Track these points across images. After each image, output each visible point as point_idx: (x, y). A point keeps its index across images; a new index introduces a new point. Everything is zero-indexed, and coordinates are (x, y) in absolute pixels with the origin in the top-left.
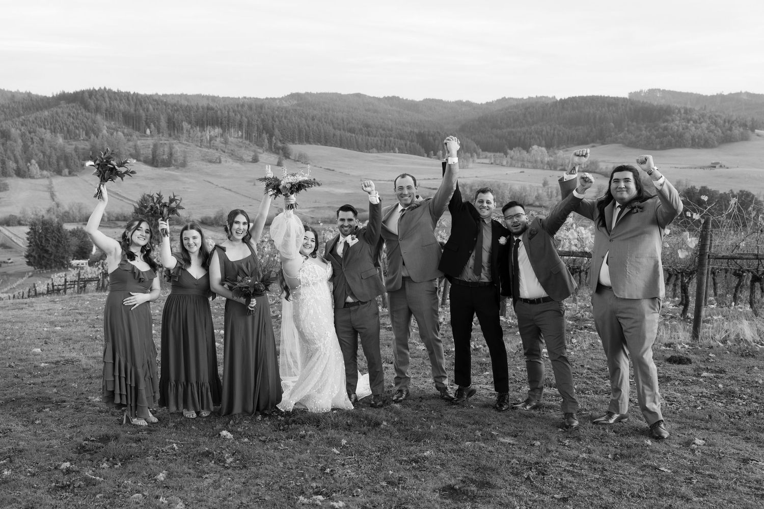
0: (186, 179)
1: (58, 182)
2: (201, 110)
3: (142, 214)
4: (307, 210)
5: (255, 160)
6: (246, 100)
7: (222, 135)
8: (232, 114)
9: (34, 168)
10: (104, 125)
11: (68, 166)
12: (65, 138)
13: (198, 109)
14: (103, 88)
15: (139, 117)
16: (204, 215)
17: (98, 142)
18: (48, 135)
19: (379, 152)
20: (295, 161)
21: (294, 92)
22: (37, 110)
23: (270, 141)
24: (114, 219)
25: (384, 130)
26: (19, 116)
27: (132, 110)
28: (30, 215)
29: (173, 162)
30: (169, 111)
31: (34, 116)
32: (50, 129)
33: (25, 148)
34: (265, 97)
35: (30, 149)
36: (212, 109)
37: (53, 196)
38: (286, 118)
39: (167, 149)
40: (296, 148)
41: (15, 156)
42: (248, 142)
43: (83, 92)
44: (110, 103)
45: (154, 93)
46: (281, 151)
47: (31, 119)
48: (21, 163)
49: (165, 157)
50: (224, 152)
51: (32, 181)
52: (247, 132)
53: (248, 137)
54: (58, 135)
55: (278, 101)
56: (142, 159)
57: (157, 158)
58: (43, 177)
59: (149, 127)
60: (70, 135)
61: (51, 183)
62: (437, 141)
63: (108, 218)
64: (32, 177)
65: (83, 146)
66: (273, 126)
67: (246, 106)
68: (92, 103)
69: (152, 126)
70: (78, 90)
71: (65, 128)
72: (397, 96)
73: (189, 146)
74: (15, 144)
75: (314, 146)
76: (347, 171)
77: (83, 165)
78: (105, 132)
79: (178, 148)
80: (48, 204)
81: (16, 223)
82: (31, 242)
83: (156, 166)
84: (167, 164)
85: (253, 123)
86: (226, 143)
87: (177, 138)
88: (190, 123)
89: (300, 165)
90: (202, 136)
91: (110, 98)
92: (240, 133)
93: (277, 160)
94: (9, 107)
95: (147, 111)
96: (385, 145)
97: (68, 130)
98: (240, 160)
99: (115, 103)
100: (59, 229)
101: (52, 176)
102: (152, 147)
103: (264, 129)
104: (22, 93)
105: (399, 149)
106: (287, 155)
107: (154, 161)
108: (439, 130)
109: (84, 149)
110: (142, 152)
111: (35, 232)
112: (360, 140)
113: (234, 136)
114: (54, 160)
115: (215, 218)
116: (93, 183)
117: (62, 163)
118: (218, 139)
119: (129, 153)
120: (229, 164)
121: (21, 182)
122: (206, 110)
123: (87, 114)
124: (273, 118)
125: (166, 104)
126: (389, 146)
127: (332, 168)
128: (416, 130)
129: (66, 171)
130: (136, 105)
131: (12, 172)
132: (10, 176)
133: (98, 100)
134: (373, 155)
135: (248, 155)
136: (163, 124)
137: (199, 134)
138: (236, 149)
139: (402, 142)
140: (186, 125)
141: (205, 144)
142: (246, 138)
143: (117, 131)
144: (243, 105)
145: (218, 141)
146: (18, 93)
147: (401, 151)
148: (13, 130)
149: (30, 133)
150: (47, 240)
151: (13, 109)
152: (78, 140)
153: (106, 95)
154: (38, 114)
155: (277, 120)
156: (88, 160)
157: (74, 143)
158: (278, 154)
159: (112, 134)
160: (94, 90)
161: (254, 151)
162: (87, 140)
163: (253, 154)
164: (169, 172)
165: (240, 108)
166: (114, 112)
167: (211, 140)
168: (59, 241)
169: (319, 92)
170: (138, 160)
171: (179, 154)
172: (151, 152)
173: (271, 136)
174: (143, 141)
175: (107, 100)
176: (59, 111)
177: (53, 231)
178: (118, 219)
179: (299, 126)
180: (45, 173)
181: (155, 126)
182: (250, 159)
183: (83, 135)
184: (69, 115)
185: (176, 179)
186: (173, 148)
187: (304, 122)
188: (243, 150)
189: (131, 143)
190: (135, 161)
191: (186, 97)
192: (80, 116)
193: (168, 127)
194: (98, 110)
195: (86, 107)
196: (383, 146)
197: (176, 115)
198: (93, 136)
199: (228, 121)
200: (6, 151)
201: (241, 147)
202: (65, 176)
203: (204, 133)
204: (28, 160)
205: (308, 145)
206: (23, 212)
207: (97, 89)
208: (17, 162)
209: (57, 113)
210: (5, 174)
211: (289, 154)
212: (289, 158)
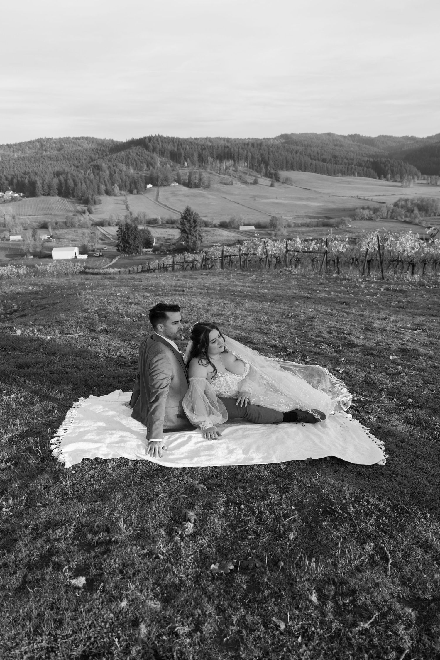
0: (210, 196)
1: (131, 198)
2: (220, 148)
3: (186, 219)
4: (291, 218)
5: (256, 182)
6: (250, 140)
7: (234, 166)
8: (241, 150)
9: (117, 190)
10: (158, 160)
11: (136, 188)
12: (134, 169)
13: (218, 147)
14: (157, 135)
15: (180, 154)
16: (222, 220)
17: (155, 171)
18: (124, 168)
19: (343, 176)
20: (283, 183)
21: (283, 133)
22: (118, 151)
23: (266, 168)
24: (165, 222)
25: (347, 159)
26: (106, 155)
27: (176, 150)
28: (115, 219)
29: (202, 184)
30: (200, 149)
31: (115, 155)
32: (126, 163)
33: (111, 175)
34: (263, 138)
35: (114, 177)
36: (228, 147)
37: (127, 208)
38: (277, 152)
39: (197, 176)
40: (283, 174)
41: (105, 181)
42: (251, 170)
43: (145, 138)
44: (162, 146)
45: (189, 137)
46: (273, 176)
47: (114, 157)
48: (108, 185)
49: (197, 181)
50: (235, 177)
51: (115, 198)
52: (251, 163)
53: (252, 167)
54: (130, 167)
55: (271, 140)
56: (182, 182)
57: (191, 182)
58: (121, 195)
59: (186, 161)
60: (137, 167)
61: (126, 198)
62: (387, 168)
63: (162, 222)
64: (115, 195)
65: (144, 175)
66: (269, 158)
67: (250, 144)
68: (150, 145)
69: (188, 160)
70: (142, 136)
71: (134, 163)
72: (358, 134)
73: (211, 173)
74: (105, 174)
75: (296, 172)
76: (319, 190)
77: (146, 187)
78: (159, 164)
79: (205, 175)
80: (125, 213)
81: (107, 224)
82: (119, 237)
83: (191, 188)
84: (197, 186)
85: (255, 156)
86: (236, 171)
87: (205, 168)
88: (213, 157)
89: (286, 185)
90: (221, 166)
91: (162, 141)
92: (246, 164)
93: (271, 182)
94: (100, 150)
95: (186, 149)
96: (348, 171)
97: (136, 163)
98: (245, 183)
99: (165, 145)
100: (136, 228)
101: (127, 194)
102: (188, 174)
103: (262, 160)
104: (108, 140)
105: (358, 173)
106: (277, 180)
107: (188, 184)
108: (389, 159)
109: (145, 176)
110: (182, 178)
111: (121, 231)
112: (330, 167)
113: (242, 166)
114: (128, 184)
115: (229, 222)
116: (152, 199)
117: (133, 185)
118: (231, 169)
119: (173, 179)
120: (238, 185)
121: (109, 198)
122: (223, 148)
123: (148, 153)
124: (269, 152)
125: (197, 144)
126: (351, 171)
127: (308, 188)
128: (371, 160)
129: (135, 191)
130: (178, 145)
131: (103, 192)
132: (102, 194)
133: (154, 143)
134: (339, 178)
135: (250, 179)
136: (196, 158)
137: (219, 165)
138: (243, 175)
139: (361, 168)
140: (210, 159)
141: (223, 172)
142: (250, 168)
143: (166, 164)
144: (248, 144)
145: (231, 170)
146: (105, 140)
147: (359, 175)
148: (104, 165)
149: (114, 166)
150: (129, 236)
151: (103, 150)
152: (142, 171)
153: (159, 139)
154: (118, 154)
155: (271, 154)
156: (148, 184)
157: (140, 173)
158: (271, 178)
159: (163, 166)
160: (152, 136)
161: (254, 176)
162: (147, 171)
163: (254, 178)
164: (199, 191)
165: (246, 146)
166: (165, 151)
167: (226, 169)
168: (135, 237)
169: (301, 133)
170: (179, 183)
171: (205, 179)
172: (187, 177)
173: (267, 165)
174: (182, 171)
175: (160, 143)
176: (131, 151)
177: (132, 230)
178: (167, 223)
179: (286, 158)
180: (123, 192)
181: (190, 160)
182: (252, 181)
183: (145, 168)
184: (137, 154)
185: (203, 196)
186: (202, 175)
187: (290, 155)
188: (247, 176)
189: (175, 173)
190: (177, 184)
191: (210, 140)
192: (143, 154)
193: (199, 160)
194: (154, 150)
195: (147, 148)
196: (346, 171)
197: (204, 152)
198: (151, 168)
199: (238, 155)
200: (100, 179)
201: (246, 173)
202: (135, 194)
203: (222, 164)
204: (113, 184)
205: (292, 172)
206: (111, 218)
207: (154, 135)
208: (106, 185)
209: (129, 153)
210: (99, 193)
211: (279, 178)
212: (279, 181)
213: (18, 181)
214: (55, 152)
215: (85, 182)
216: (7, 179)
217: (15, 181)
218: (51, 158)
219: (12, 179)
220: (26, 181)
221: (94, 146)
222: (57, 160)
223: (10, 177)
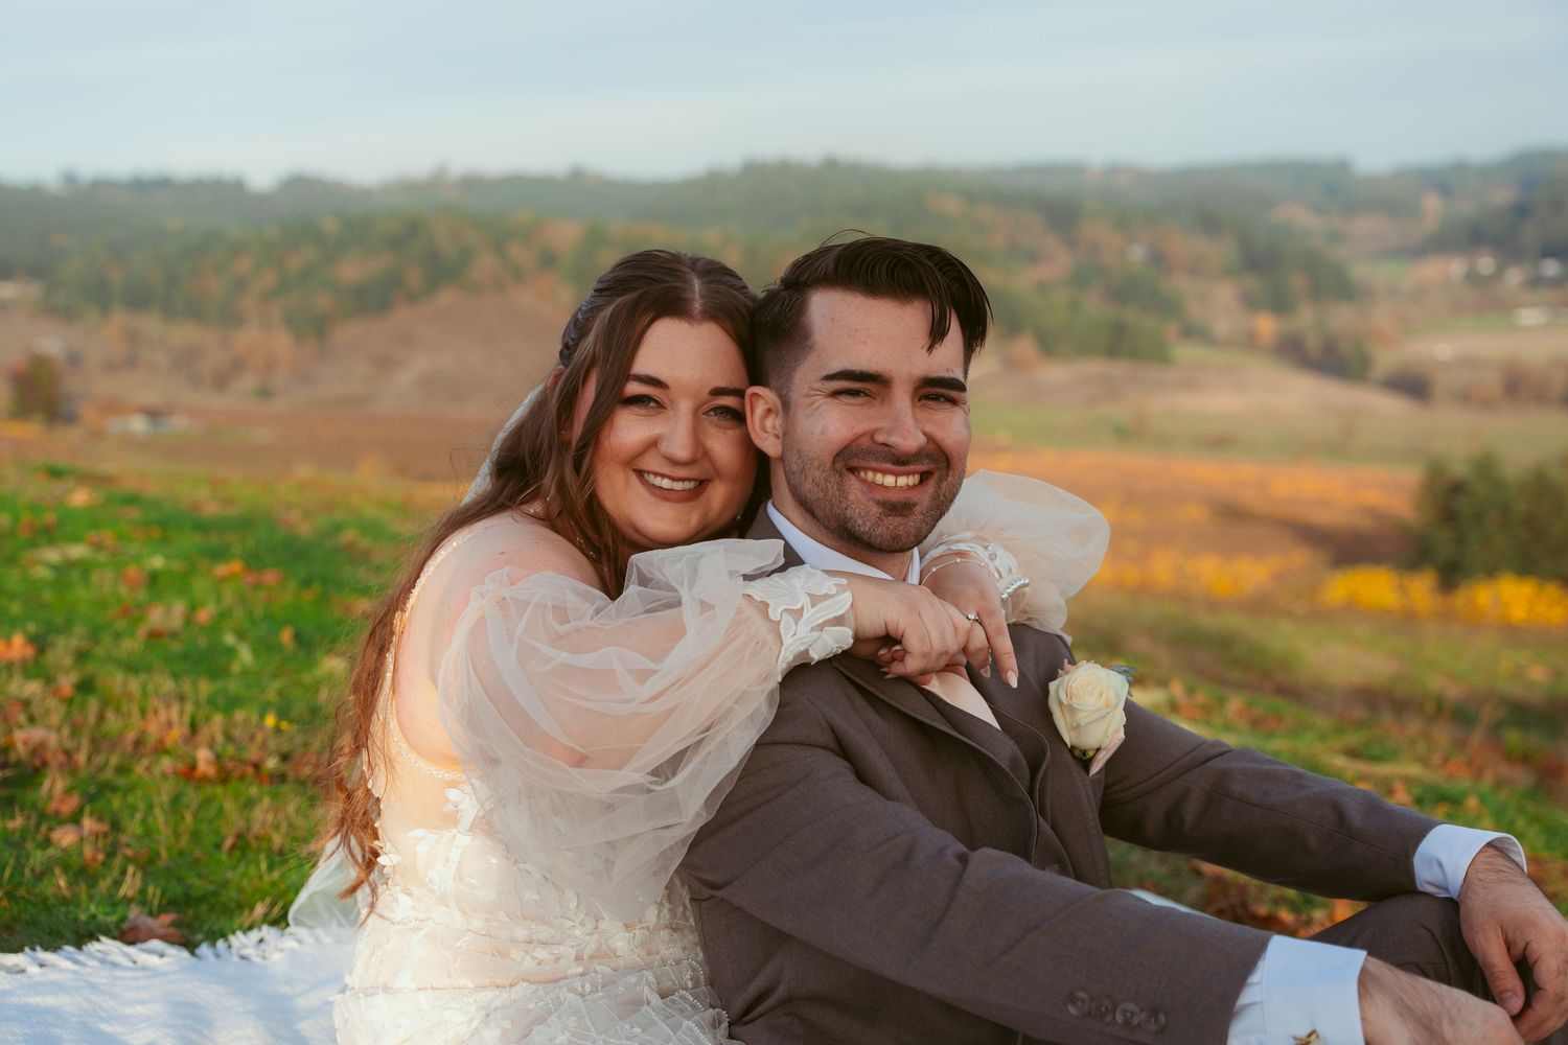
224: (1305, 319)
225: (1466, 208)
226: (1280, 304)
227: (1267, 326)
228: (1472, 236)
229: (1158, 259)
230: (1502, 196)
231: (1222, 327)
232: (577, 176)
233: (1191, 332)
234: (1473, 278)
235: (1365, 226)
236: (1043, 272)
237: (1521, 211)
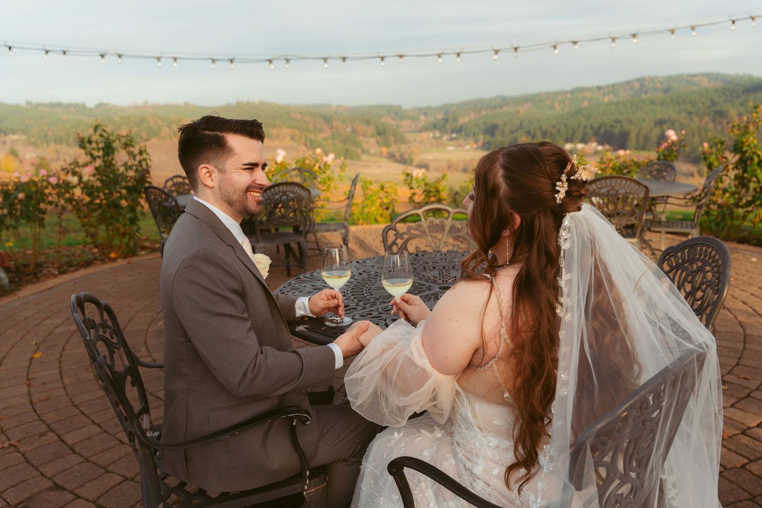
22: (757, 92)
31: (753, 96)
94: (729, 90)
146: (737, 76)
151: (734, 91)
154: (758, 95)
213: (606, 131)
214: (661, 95)
215: (700, 134)
216: (592, 128)
217: (602, 131)
218: (653, 102)
219: (599, 129)
220: (617, 131)
221: (719, 85)
222: (662, 104)
223: (596, 126)
224: (394, 148)
225: (432, 119)
226: (387, 145)
227: (385, 150)
228: (434, 127)
229: (354, 131)
230: (440, 116)
231: (372, 151)
232: (187, 104)
233: (363, 152)
234: (434, 137)
235: (406, 123)
236: (324, 135)
237: (446, 120)
